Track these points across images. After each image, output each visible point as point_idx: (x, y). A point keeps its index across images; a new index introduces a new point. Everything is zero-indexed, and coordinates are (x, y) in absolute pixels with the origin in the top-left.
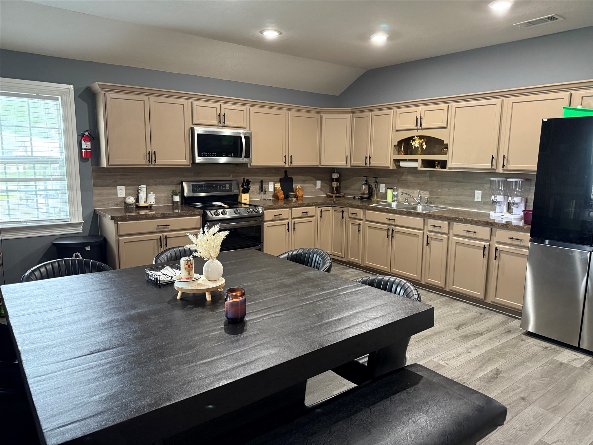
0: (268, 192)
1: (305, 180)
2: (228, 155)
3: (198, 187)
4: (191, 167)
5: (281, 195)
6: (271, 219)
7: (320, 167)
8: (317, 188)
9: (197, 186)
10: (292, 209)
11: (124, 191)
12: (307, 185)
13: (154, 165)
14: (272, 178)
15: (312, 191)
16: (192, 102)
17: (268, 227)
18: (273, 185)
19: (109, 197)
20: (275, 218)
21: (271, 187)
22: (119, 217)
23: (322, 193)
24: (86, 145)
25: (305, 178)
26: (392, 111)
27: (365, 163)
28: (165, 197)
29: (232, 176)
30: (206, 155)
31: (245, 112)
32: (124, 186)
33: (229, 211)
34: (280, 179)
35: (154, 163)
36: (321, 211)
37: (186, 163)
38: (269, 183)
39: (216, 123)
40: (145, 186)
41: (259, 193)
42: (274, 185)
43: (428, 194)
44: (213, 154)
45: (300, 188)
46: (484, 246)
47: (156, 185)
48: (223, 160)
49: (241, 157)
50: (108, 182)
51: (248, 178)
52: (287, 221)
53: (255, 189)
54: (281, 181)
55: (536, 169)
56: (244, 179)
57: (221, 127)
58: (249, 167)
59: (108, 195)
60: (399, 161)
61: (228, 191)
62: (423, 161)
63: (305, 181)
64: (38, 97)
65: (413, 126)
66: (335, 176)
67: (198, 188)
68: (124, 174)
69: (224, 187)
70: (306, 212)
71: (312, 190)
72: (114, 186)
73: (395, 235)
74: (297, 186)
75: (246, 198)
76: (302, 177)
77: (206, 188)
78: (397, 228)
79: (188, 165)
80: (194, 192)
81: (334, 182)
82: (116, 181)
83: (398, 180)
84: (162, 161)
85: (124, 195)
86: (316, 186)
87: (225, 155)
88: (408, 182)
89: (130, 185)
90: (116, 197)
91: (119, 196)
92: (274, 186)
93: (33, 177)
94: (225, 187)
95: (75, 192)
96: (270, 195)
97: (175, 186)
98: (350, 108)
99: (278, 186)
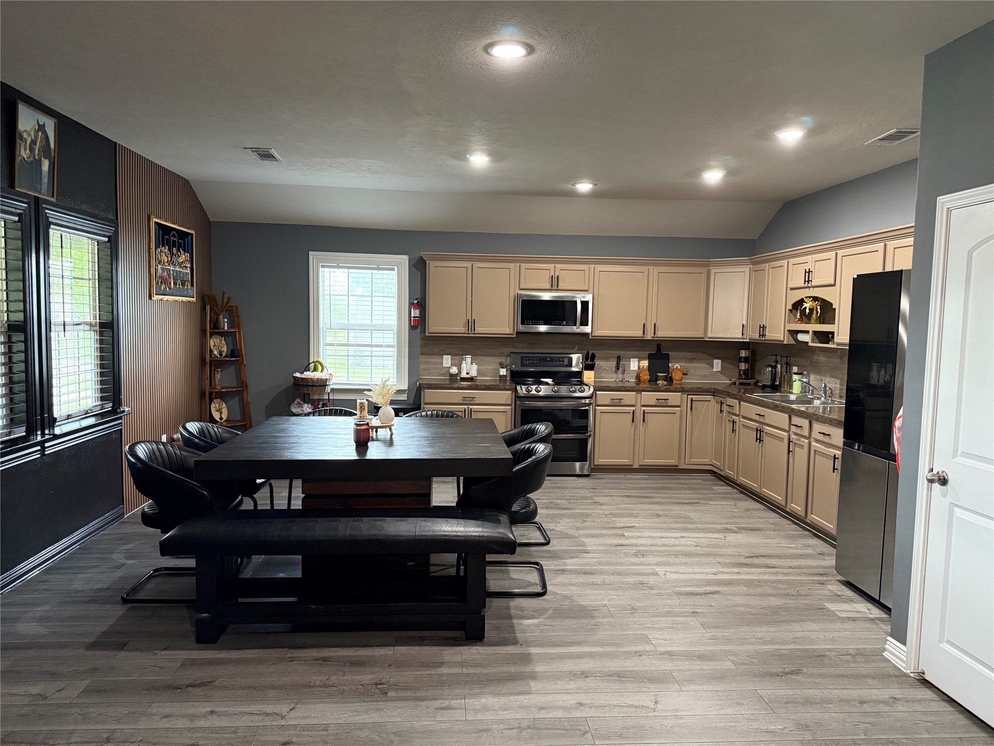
0: (630, 372)
1: (691, 357)
2: (558, 323)
3: (529, 360)
4: (515, 336)
5: (646, 376)
6: (607, 403)
7: (707, 339)
8: (714, 370)
9: (527, 359)
10: (641, 393)
11: (450, 361)
12: (695, 365)
13: (474, 334)
14: (636, 353)
15: (705, 374)
16: (520, 265)
17: (602, 414)
18: (637, 363)
19: (435, 366)
20: (613, 403)
21: (634, 365)
22: (425, 384)
23: (723, 377)
24: (415, 313)
25: (692, 355)
26: (786, 261)
27: (758, 335)
28: (493, 369)
29: (576, 349)
30: (531, 323)
31: (587, 271)
32: (450, 356)
33: (546, 388)
34: (650, 355)
35: (473, 332)
36: (692, 400)
37: (508, 332)
38: (631, 359)
39: (549, 287)
40: (470, 356)
41: (616, 372)
42: (639, 361)
43: (839, 383)
44: (539, 322)
45: (679, 368)
46: (835, 455)
47: (483, 355)
48: (543, 328)
49: (576, 326)
50: (435, 350)
51: (593, 352)
52: (634, 408)
53: (610, 366)
54: (650, 357)
55: (848, 342)
56: (588, 352)
57: (555, 291)
58: (590, 337)
59: (434, 364)
60: (796, 332)
61: (566, 366)
62: (815, 332)
63: (693, 359)
64: (378, 269)
65: (801, 283)
66: (743, 353)
67: (527, 361)
68: (451, 342)
69: (561, 361)
70: (665, 400)
71: (706, 372)
72: (439, 357)
73: (765, 438)
74: (674, 366)
75: (589, 377)
76: (687, 353)
77: (538, 362)
78: (767, 427)
79: (513, 335)
80: (523, 365)
81: (742, 362)
82: (443, 350)
83: (810, 361)
84: (482, 329)
85: (449, 365)
86: (713, 368)
87: (556, 323)
88: (820, 364)
89: (456, 355)
90: (441, 366)
91: (445, 365)
92: (639, 364)
93: (370, 343)
94: (563, 361)
95: (403, 359)
96: (632, 375)
97: (505, 357)
98: (747, 258)
99: (645, 363)
